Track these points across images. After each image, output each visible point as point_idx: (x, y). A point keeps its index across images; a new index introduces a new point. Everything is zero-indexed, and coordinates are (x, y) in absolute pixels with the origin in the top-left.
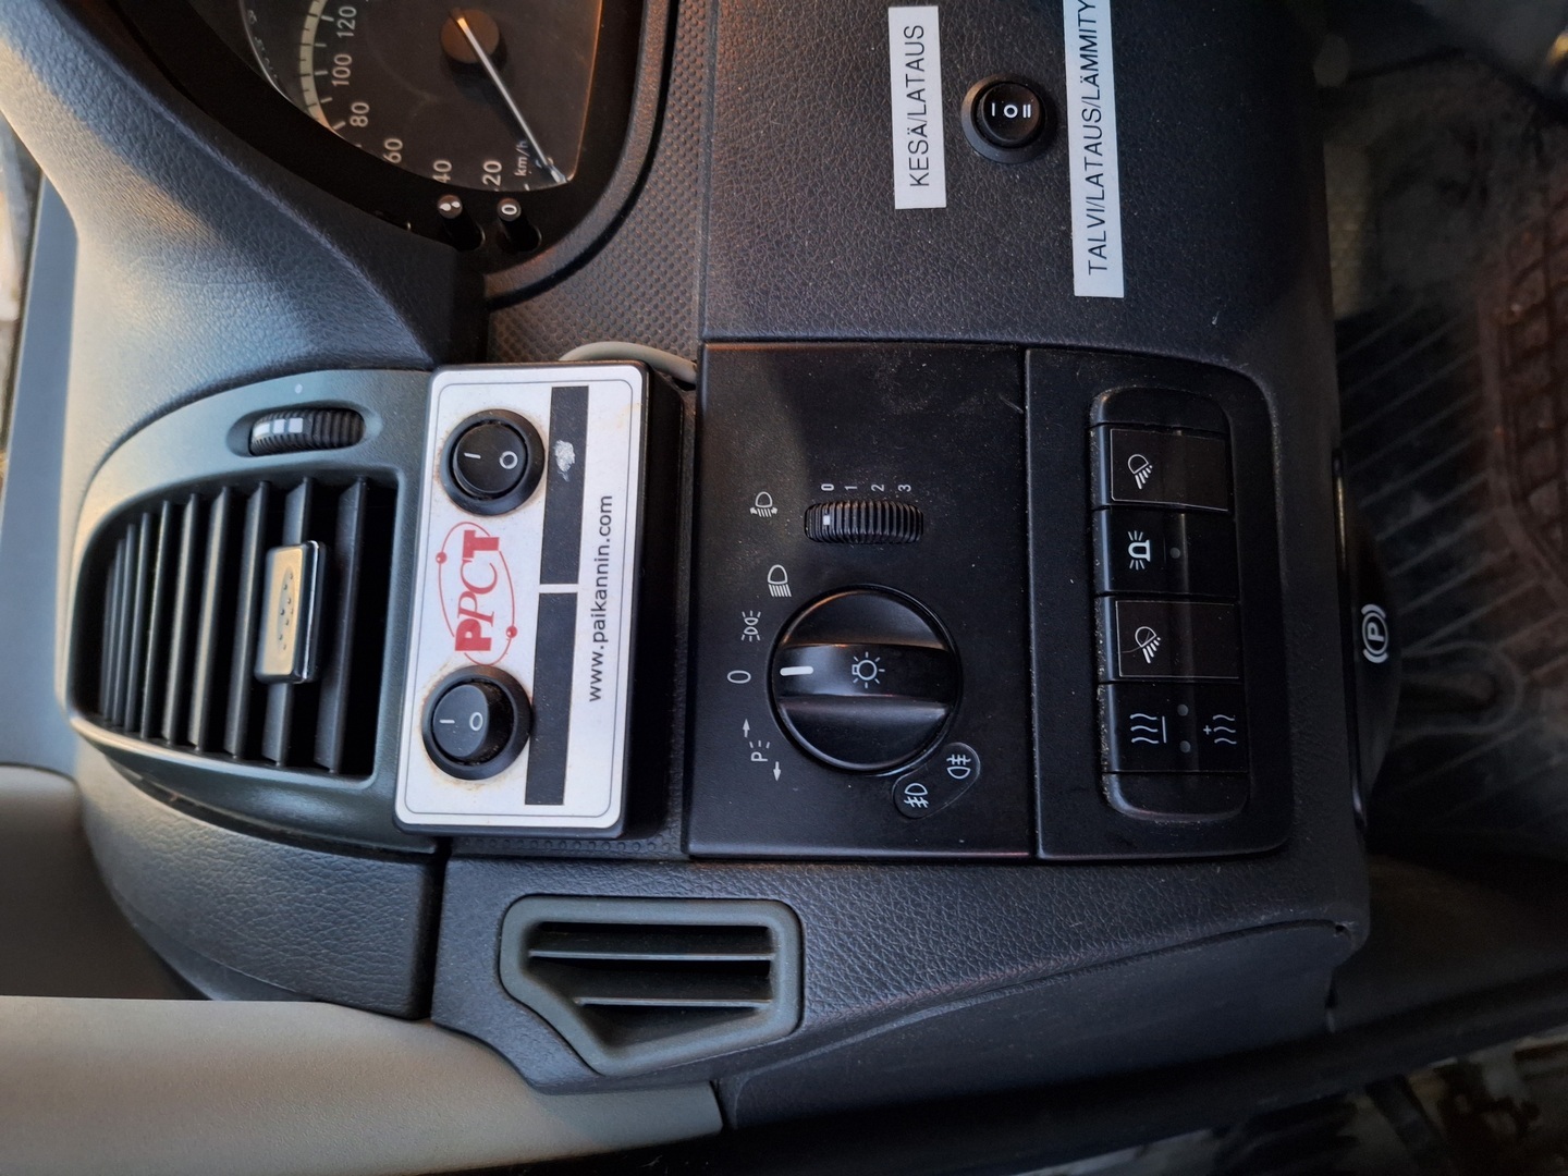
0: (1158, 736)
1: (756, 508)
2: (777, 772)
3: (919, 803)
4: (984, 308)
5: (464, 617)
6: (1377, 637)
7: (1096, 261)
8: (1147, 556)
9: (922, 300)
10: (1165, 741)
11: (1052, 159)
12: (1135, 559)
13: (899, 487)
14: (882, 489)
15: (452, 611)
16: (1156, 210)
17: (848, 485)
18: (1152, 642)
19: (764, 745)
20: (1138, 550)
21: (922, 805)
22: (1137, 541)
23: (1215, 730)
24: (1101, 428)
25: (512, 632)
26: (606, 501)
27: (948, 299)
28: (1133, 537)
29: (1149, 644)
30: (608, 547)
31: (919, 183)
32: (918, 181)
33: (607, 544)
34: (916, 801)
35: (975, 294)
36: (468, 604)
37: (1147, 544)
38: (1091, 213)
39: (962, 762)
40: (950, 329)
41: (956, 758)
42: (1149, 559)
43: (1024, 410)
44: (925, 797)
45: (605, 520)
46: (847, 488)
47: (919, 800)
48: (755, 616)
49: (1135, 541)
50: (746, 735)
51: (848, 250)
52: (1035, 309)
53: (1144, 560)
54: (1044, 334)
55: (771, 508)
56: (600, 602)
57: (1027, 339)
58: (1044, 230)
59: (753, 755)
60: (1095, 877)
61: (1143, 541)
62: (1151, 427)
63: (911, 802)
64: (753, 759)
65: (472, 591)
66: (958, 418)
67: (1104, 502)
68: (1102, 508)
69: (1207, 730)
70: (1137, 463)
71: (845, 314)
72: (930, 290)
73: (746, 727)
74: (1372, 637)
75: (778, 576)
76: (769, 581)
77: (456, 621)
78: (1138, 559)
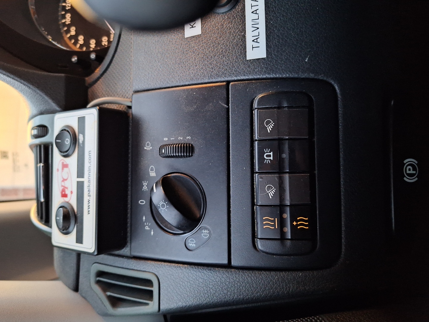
0: (274, 225)
1: (146, 147)
2: (152, 233)
3: (193, 245)
4: (215, 70)
5: (63, 188)
6: (412, 172)
7: (255, 45)
8: (271, 158)
9: (194, 70)
10: (277, 228)
11: (239, 7)
12: (267, 159)
13: (187, 138)
14: (182, 139)
15: (60, 186)
16: (281, 19)
17: (172, 138)
18: (272, 190)
19: (149, 224)
20: (267, 156)
21: (194, 246)
22: (268, 153)
23: (298, 223)
24: (256, 110)
25: (72, 192)
26: (90, 152)
27: (202, 68)
28: (266, 151)
29: (271, 191)
30: (90, 167)
31: (193, 27)
32: (192, 26)
33: (90, 166)
34: (192, 244)
35: (211, 65)
36: (63, 184)
37: (271, 154)
38: (253, 26)
39: (206, 232)
40: (203, 79)
41: (204, 231)
42: (272, 159)
43: (229, 106)
44: (195, 244)
45: (90, 158)
46: (171, 139)
47: (193, 244)
48: (146, 183)
49: (266, 153)
50: (144, 221)
51: (171, 55)
52: (232, 67)
53: (270, 159)
54: (236, 76)
55: (150, 147)
56: (89, 184)
57: (229, 79)
58: (236, 36)
59: (146, 227)
60: (251, 274)
61: (270, 152)
62: (275, 108)
63: (190, 245)
64: (146, 228)
65: (64, 180)
66: (206, 111)
67: (256, 138)
68: (256, 140)
69: (295, 223)
70: (268, 123)
71: (171, 78)
72: (196, 66)
73: (144, 218)
74: (408, 172)
75: (152, 170)
76: (150, 171)
77: (61, 188)
78: (268, 159)
